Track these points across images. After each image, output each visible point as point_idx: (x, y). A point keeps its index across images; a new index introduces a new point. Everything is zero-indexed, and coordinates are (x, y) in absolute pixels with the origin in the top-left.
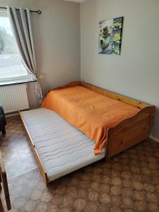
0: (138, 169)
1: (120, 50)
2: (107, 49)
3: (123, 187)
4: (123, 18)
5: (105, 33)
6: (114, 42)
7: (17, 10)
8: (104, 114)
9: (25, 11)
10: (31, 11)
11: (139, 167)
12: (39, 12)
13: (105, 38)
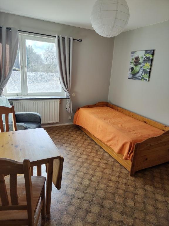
0: (160, 185)
1: (149, 77)
2: (137, 76)
3: (146, 197)
4: (154, 51)
5: (137, 61)
6: (144, 70)
7: (64, 38)
8: (132, 132)
9: (70, 39)
10: (74, 40)
11: (161, 183)
12: (80, 41)
13: (136, 65)
